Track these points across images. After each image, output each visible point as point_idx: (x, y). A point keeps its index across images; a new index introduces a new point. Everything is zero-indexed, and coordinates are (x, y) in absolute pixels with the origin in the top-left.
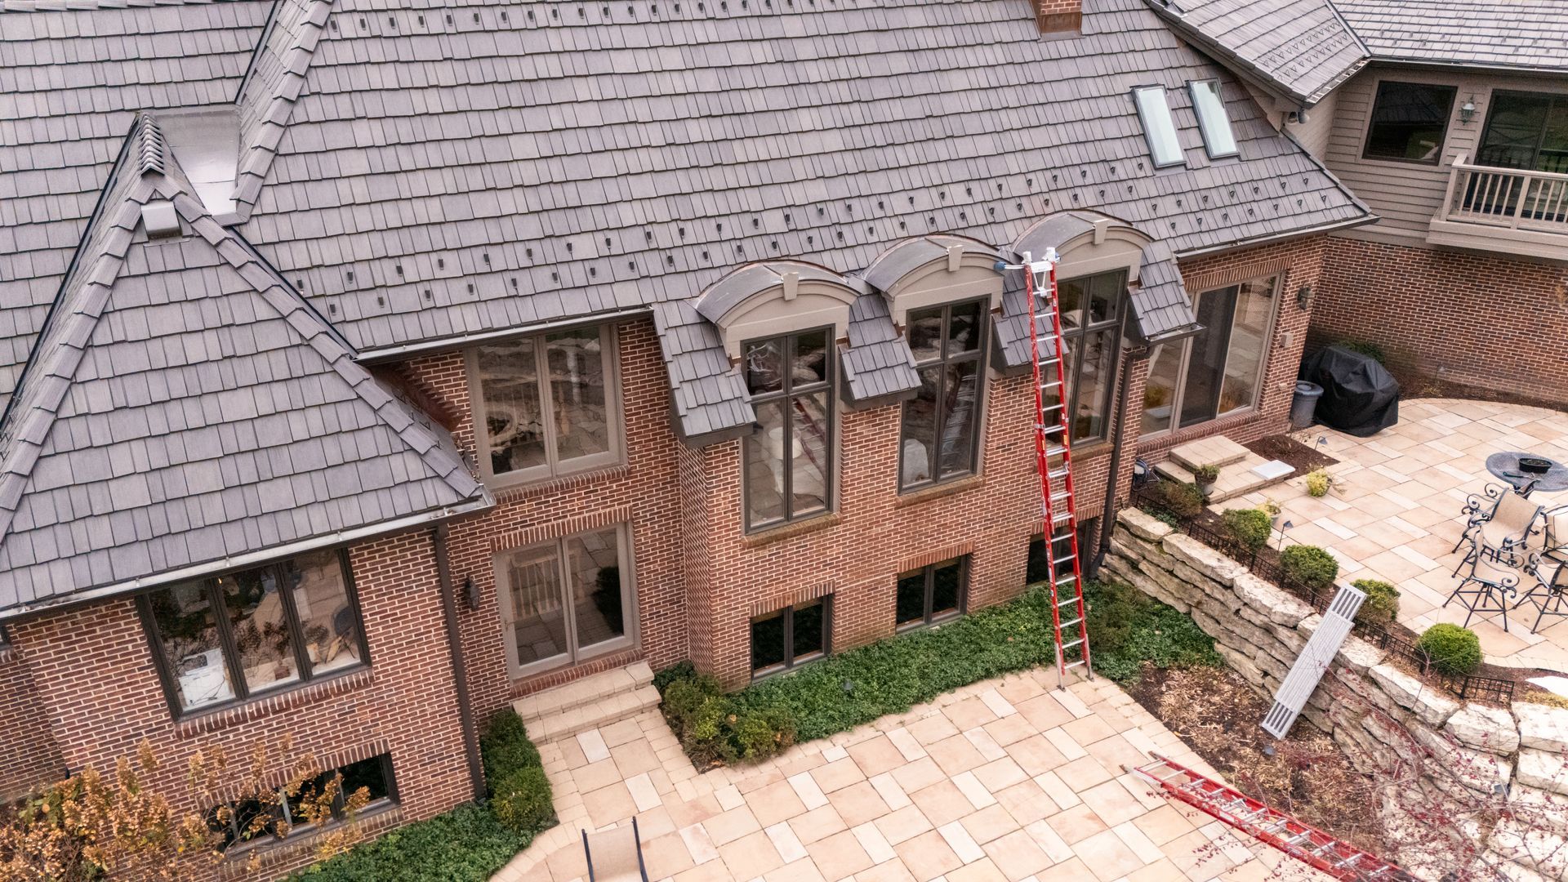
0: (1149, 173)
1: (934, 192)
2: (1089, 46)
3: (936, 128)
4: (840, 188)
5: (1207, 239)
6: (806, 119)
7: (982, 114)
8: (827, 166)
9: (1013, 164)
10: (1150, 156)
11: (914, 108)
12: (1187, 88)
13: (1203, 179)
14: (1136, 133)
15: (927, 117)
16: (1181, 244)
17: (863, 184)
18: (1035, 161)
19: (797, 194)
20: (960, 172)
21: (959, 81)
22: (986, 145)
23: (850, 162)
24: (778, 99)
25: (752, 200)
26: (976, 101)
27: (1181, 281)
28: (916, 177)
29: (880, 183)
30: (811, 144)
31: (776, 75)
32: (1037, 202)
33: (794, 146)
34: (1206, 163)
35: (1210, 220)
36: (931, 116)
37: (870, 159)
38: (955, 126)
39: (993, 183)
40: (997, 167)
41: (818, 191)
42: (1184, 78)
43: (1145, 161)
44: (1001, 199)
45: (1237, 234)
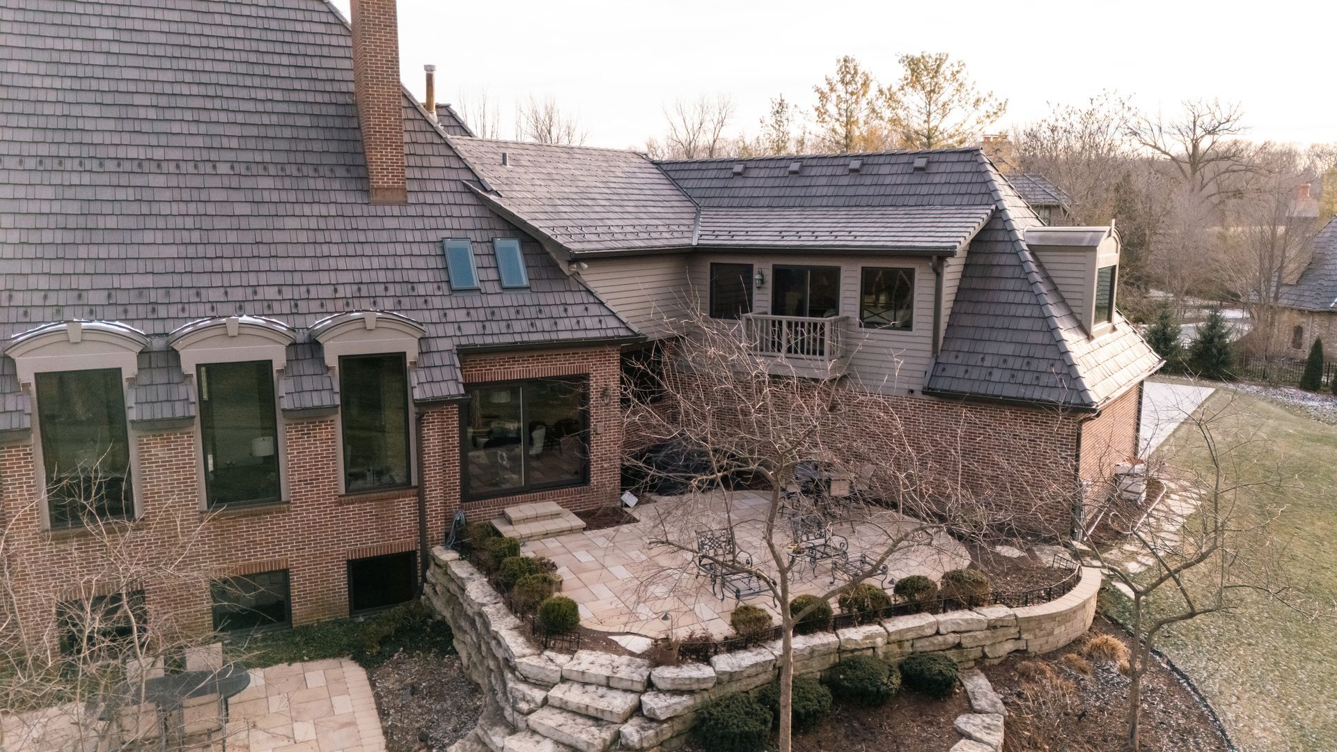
0: (446, 293)
1: (249, 291)
2: (411, 211)
3: (264, 250)
4: (166, 281)
5: (489, 340)
6: (149, 237)
7: (307, 246)
8: (159, 267)
9: (324, 278)
10: (449, 282)
11: (249, 237)
12: (492, 241)
13: (494, 301)
14: (440, 266)
15: (257, 243)
16: (464, 341)
17: (187, 280)
18: (347, 277)
19: (126, 282)
20: (278, 279)
21: (291, 223)
22: (306, 264)
23: (180, 266)
24: (131, 223)
25: (84, 283)
26: (303, 237)
27: (458, 364)
28: (235, 280)
29: (204, 280)
30: (147, 252)
31: (134, 209)
32: (340, 304)
33: (132, 251)
34: (498, 291)
35: (493, 327)
36: (261, 243)
37: (198, 265)
38: (281, 250)
39: (303, 289)
40: (309, 278)
41: (148, 281)
42: (491, 236)
43: (444, 286)
44: (308, 299)
45: (518, 338)
